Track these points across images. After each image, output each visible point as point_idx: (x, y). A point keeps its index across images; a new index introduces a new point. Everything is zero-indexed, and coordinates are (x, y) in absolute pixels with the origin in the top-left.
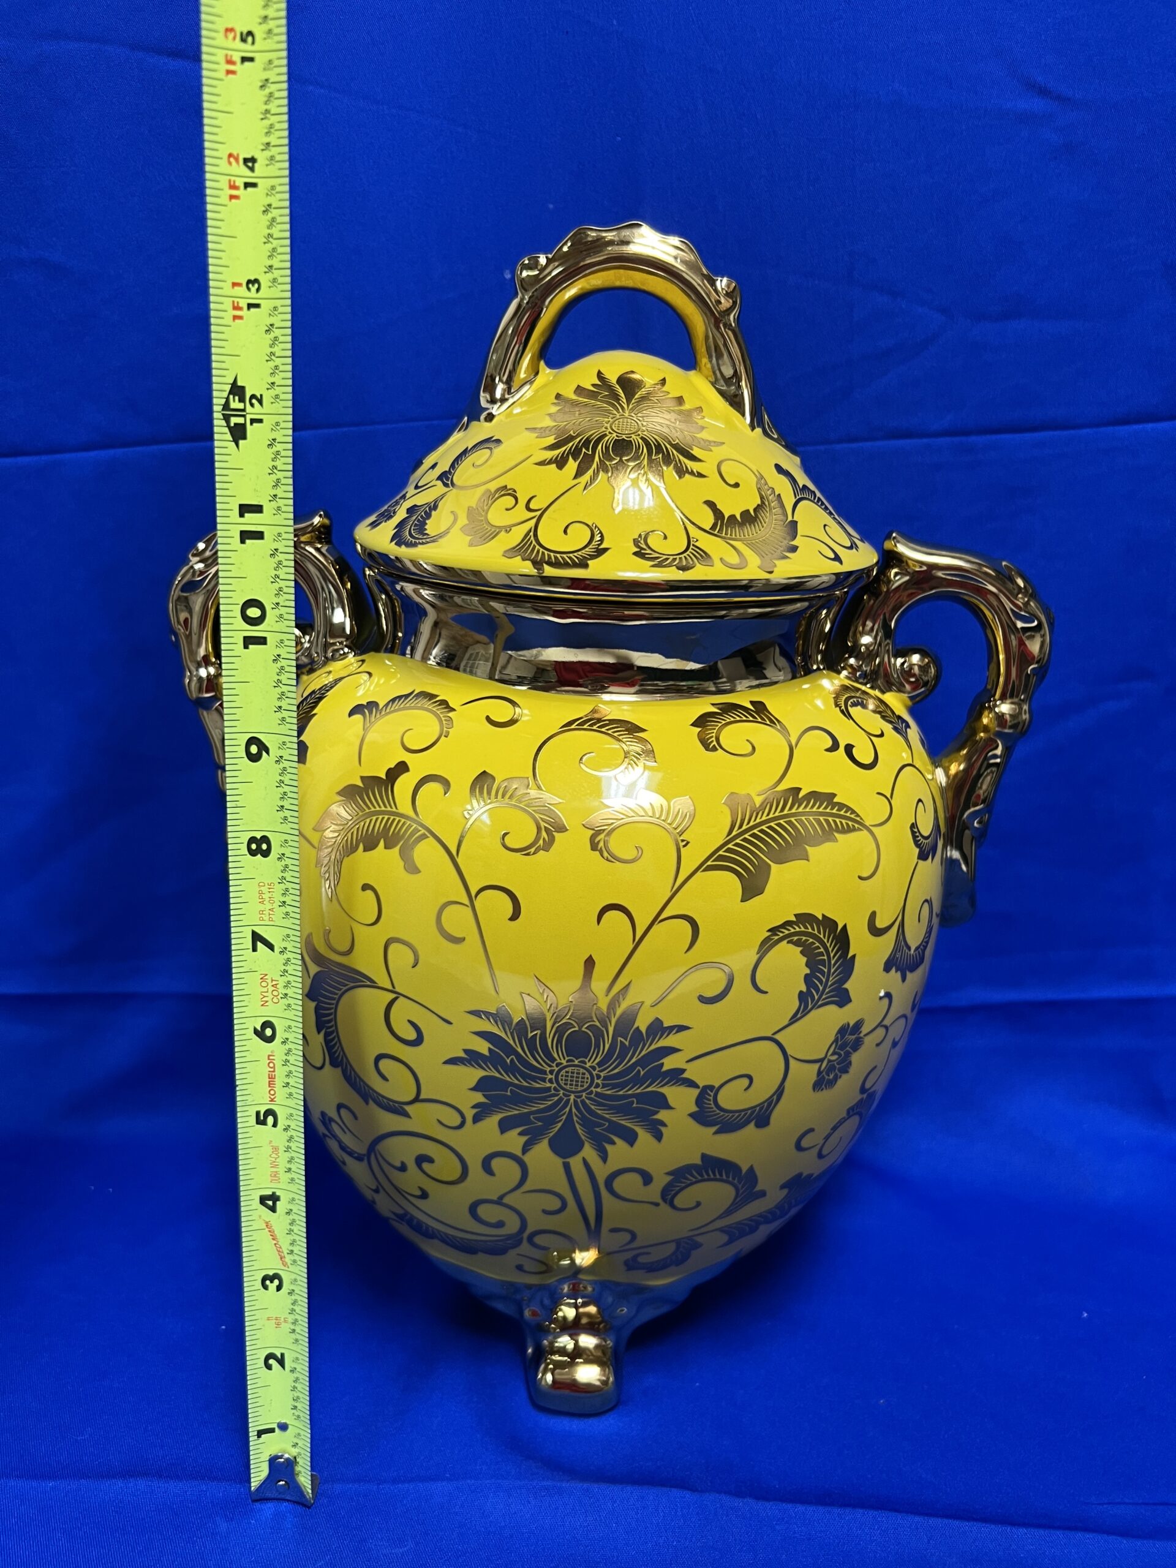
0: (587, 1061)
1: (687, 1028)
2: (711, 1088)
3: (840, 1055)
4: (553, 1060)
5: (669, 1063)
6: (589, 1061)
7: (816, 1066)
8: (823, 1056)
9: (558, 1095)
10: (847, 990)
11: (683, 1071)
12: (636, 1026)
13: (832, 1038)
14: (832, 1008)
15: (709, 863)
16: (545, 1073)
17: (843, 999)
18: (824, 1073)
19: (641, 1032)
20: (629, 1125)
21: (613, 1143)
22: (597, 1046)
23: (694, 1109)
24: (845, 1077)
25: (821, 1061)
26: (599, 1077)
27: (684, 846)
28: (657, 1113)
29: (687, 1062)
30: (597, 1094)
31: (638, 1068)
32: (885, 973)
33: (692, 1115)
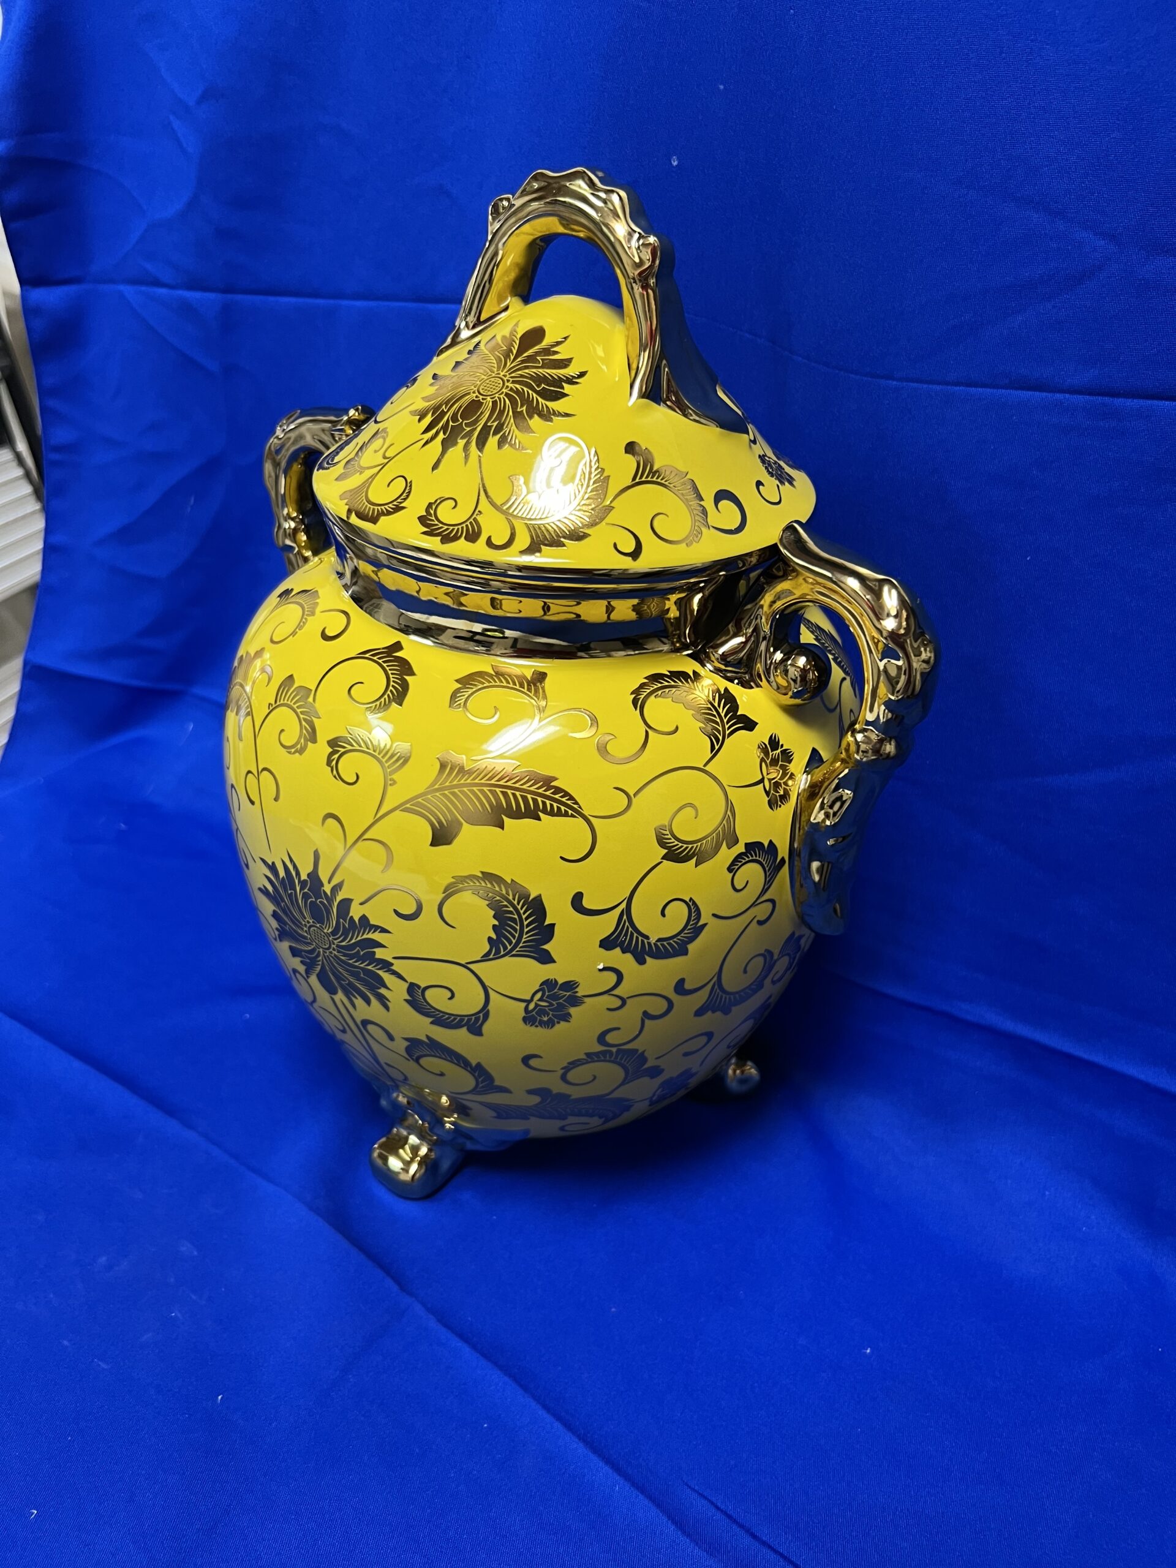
0: (324, 927)
1: (389, 932)
2: (419, 987)
3: (552, 1004)
4: (305, 918)
5: (379, 953)
6: (325, 928)
7: (523, 1005)
8: (528, 998)
9: (313, 945)
10: (547, 952)
11: (392, 964)
12: (350, 915)
13: (537, 987)
14: (531, 963)
15: (408, 806)
16: (301, 924)
17: (546, 958)
18: (534, 1013)
19: (354, 921)
20: (362, 989)
21: (356, 998)
22: (328, 919)
23: (408, 998)
24: (563, 1023)
25: (529, 1002)
26: (334, 944)
27: (390, 785)
28: (380, 988)
29: (395, 958)
30: (335, 955)
31: (358, 948)
32: (602, 950)
33: (406, 1000)
